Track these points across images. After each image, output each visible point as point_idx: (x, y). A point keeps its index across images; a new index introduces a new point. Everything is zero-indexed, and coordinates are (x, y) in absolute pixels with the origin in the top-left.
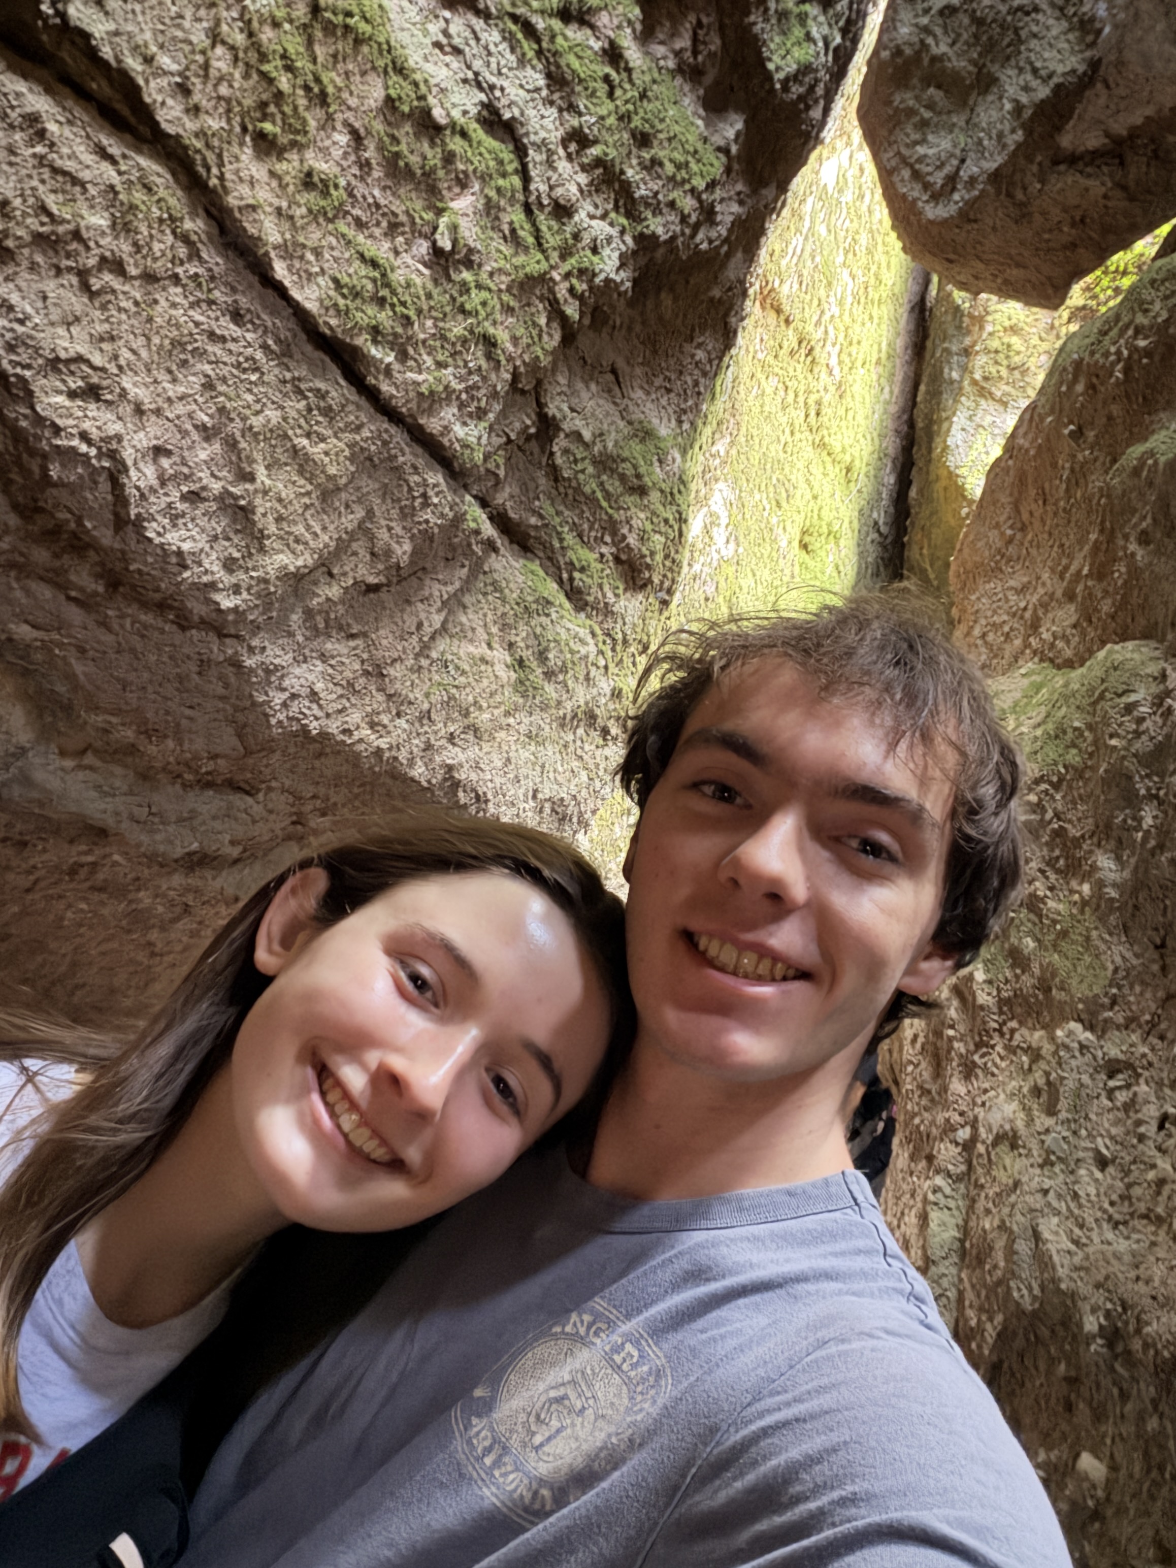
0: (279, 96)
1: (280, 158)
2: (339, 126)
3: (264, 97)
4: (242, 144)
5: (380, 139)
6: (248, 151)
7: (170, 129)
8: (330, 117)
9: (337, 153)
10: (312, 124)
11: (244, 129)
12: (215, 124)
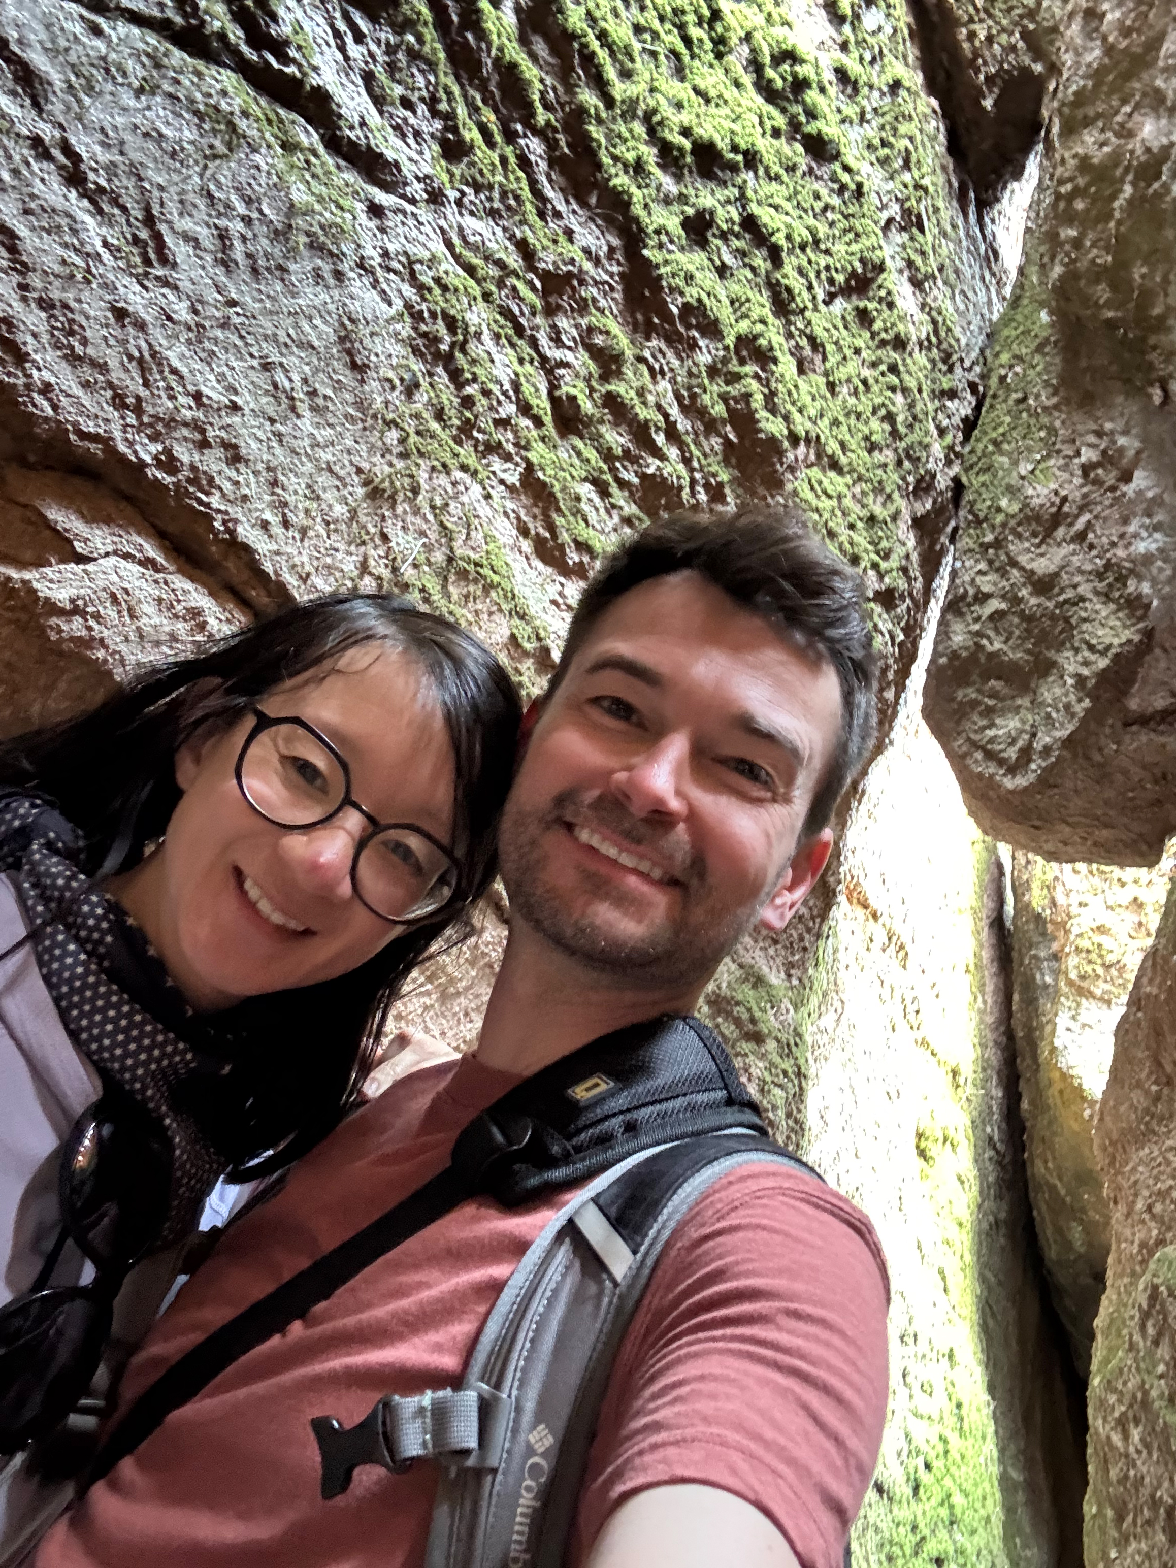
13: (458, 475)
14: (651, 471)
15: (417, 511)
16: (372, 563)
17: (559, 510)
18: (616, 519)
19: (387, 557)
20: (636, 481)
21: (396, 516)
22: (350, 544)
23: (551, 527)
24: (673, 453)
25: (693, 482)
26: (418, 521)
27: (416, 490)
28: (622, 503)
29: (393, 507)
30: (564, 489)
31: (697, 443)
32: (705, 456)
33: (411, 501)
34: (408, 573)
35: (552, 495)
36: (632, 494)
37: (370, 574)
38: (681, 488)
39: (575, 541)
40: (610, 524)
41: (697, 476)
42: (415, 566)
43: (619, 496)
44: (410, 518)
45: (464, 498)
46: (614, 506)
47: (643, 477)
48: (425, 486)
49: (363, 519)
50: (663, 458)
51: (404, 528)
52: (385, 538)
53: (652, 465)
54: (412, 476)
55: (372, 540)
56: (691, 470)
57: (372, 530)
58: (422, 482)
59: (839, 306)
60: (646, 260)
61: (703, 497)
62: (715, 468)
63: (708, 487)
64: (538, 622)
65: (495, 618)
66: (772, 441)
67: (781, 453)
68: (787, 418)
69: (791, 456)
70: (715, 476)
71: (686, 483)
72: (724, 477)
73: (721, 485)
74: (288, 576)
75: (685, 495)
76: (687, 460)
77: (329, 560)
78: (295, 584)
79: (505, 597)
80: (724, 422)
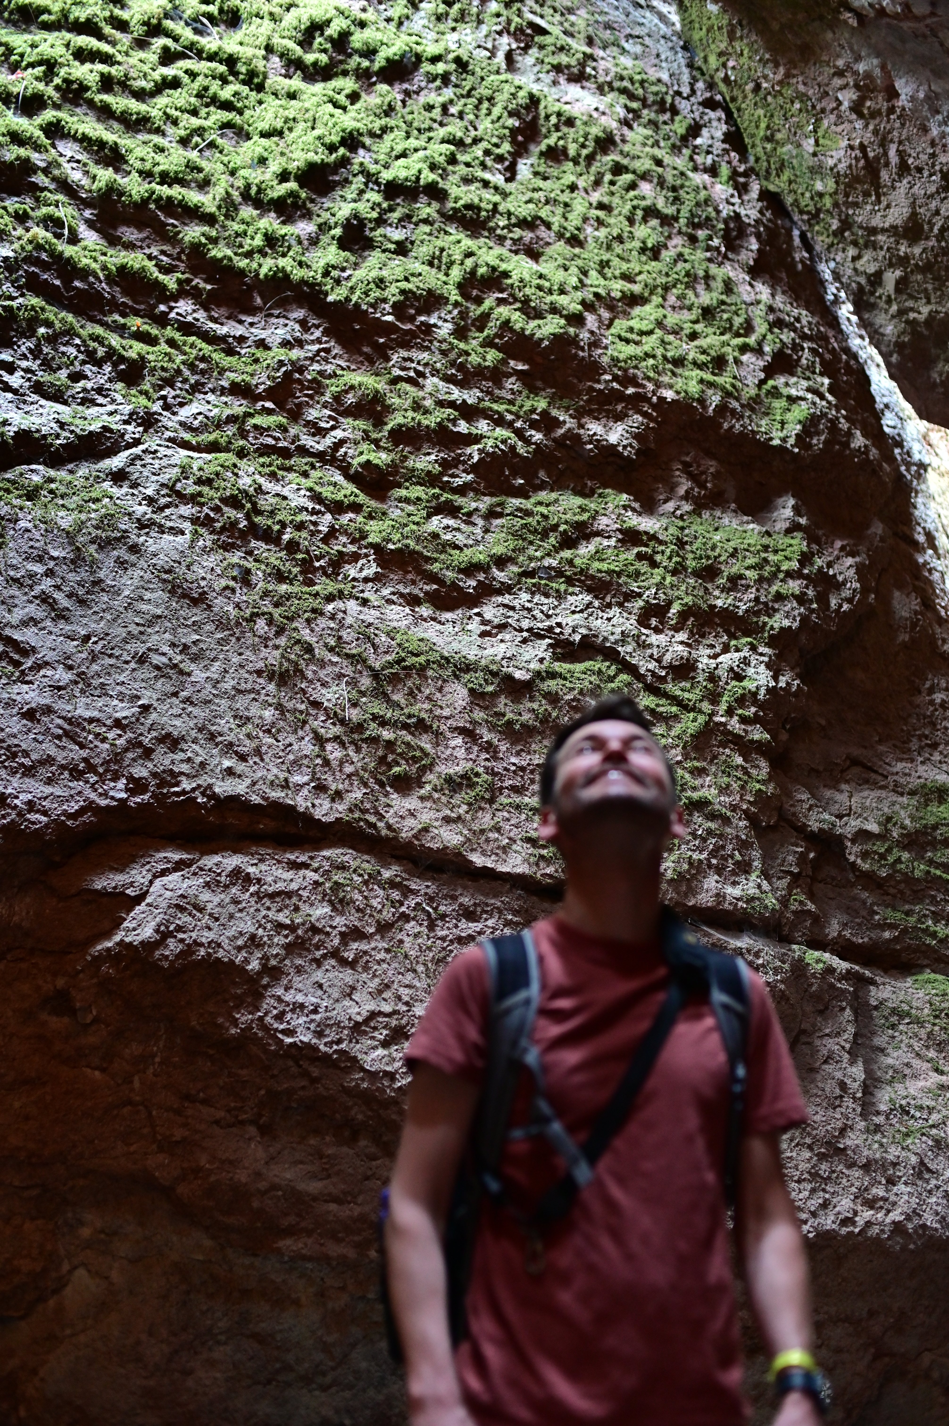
0: (390, 745)
1: (421, 785)
2: (449, 735)
3: (380, 753)
4: (387, 795)
5: (487, 721)
6: (395, 796)
7: (331, 819)
8: (438, 734)
9: (461, 753)
10: (428, 747)
11: (382, 785)
12: (358, 794)
13: (330, 607)
14: (476, 458)
15: (322, 664)
16: (322, 731)
17: (428, 560)
18: (481, 522)
19: (329, 717)
20: (470, 477)
21: (311, 682)
22: (295, 732)
23: (433, 578)
24: (482, 426)
25: (519, 433)
26: (329, 669)
27: (309, 649)
28: (473, 505)
29: (304, 677)
30: (418, 540)
31: (496, 400)
32: (511, 402)
33: (313, 659)
34: (354, 715)
35: (414, 552)
36: (477, 492)
37: (328, 740)
38: (513, 447)
40: (478, 531)
41: (519, 424)
42: (355, 705)
43: (468, 503)
44: (322, 673)
45: (349, 620)
46: (470, 514)
47: (474, 469)
48: (312, 640)
49: (290, 705)
50: (477, 439)
51: (325, 684)
52: (316, 704)
53: (474, 453)
54: (298, 642)
55: (308, 714)
56: (510, 425)
57: (303, 707)
58: (308, 638)
59: (524, 169)
60: (336, 303)
61: (538, 436)
62: (528, 405)
63: (534, 425)
64: (483, 662)
65: (446, 689)
66: (557, 339)
67: (574, 341)
68: (554, 310)
69: (585, 335)
70: (533, 411)
71: (514, 439)
72: (542, 404)
73: (545, 413)
74: (273, 794)
75: (521, 449)
76: (499, 421)
77: (291, 757)
78: (283, 794)
79: (441, 666)
80: (504, 362)
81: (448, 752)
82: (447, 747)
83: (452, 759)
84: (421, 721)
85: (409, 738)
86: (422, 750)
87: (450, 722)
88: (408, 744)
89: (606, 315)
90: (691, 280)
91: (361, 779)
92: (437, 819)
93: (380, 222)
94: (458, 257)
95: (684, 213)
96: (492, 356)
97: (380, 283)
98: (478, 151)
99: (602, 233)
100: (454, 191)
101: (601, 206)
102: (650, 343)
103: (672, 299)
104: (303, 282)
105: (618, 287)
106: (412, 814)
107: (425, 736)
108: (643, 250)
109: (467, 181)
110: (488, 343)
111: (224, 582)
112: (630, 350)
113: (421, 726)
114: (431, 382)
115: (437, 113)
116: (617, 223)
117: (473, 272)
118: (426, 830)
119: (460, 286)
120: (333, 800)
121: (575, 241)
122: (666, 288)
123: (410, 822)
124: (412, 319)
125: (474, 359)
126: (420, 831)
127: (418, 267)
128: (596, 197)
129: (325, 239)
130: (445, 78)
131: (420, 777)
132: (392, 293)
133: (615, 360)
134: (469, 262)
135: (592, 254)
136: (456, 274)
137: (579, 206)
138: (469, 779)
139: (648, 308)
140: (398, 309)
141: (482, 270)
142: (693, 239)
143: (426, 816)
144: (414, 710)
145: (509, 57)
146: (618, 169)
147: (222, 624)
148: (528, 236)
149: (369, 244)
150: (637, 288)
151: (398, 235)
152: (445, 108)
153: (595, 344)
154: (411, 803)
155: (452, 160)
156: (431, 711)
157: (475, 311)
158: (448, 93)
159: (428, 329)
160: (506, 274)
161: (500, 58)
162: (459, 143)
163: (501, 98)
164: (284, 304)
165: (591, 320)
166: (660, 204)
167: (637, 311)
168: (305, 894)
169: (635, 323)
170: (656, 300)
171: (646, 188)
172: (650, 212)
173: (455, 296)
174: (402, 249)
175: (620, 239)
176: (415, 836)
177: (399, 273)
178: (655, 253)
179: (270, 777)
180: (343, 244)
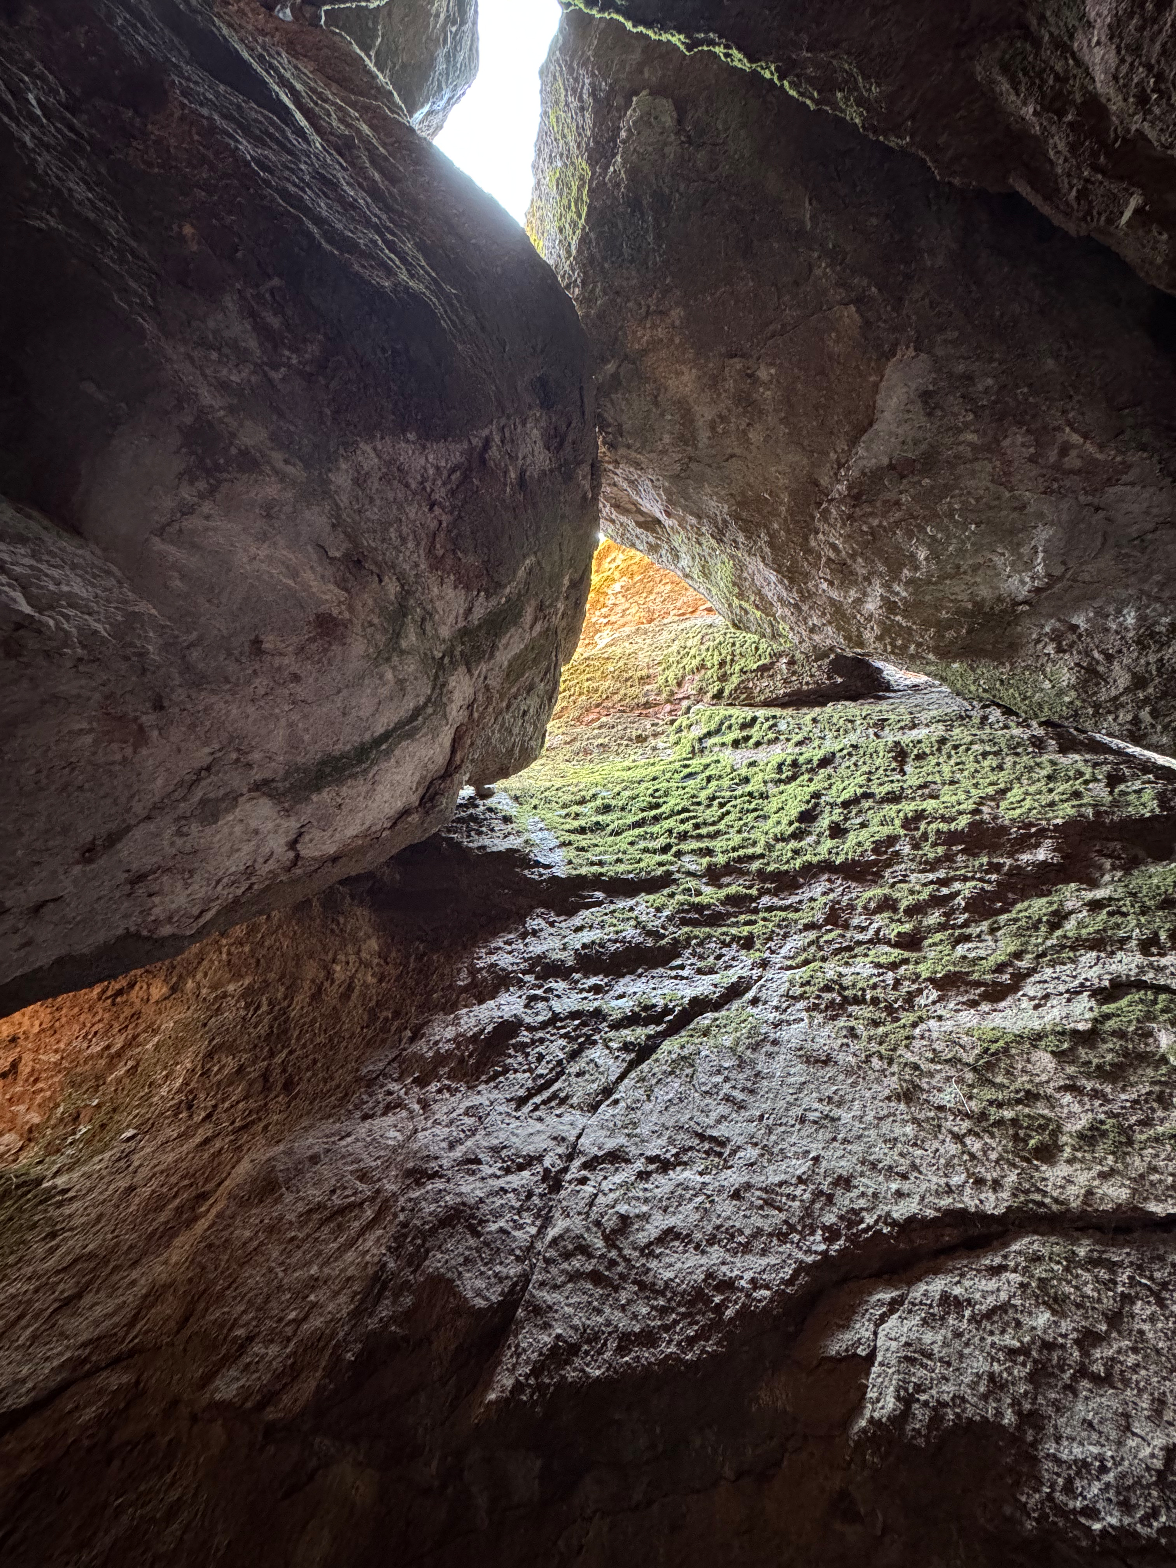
13: (917, 1031)
14: (963, 904)
15: (931, 1075)
16: (956, 1129)
17: (968, 974)
18: (989, 938)
19: (956, 1116)
20: (966, 915)
21: (929, 1092)
23: (978, 984)
24: (957, 886)
25: (981, 880)
26: (938, 1077)
27: (916, 1067)
28: (978, 930)
29: (922, 1090)
30: (955, 964)
31: (957, 869)
32: (966, 867)
33: (923, 1074)
34: (973, 1107)
35: (956, 973)
36: (976, 921)
38: (982, 889)
39: (994, 972)
40: (991, 943)
41: (978, 875)
42: (970, 1098)
43: (974, 930)
44: (934, 1082)
45: (935, 1035)
46: (979, 936)
47: (965, 910)
49: (922, 1116)
50: (958, 893)
51: (940, 1090)
52: (941, 1108)
53: (960, 901)
54: (906, 1064)
56: (973, 878)
57: (932, 1114)
58: (912, 1059)
59: (908, 769)
60: (841, 864)
61: (994, 877)
62: (977, 863)
63: (987, 872)
64: (1048, 1028)
65: (1033, 1059)
66: (971, 825)
67: (982, 821)
68: (960, 813)
69: (986, 817)
70: (982, 865)
71: (980, 885)
72: (985, 860)
73: (989, 863)
74: (943, 1203)
75: (987, 887)
76: (965, 879)
77: (942, 1161)
78: (950, 1200)
79: (1018, 1043)
80: (949, 849)
81: (1066, 1110)
82: (1062, 1107)
83: (1071, 1115)
84: (1028, 1092)
85: (1027, 1110)
86: (1043, 1116)
87: (1051, 1084)
88: (1029, 1116)
89: (993, 804)
90: (1030, 769)
91: (1008, 1161)
92: (1094, 1179)
93: (846, 819)
94: (894, 815)
95: (1003, 746)
96: (940, 850)
97: (859, 844)
98: (881, 771)
99: (966, 773)
100: (877, 791)
101: (957, 764)
102: (1027, 803)
103: (1025, 782)
104: (819, 862)
105: (991, 790)
106: (1069, 1181)
107: (1039, 1104)
108: (993, 770)
109: (881, 785)
110: (934, 845)
111: (839, 1042)
112: (1018, 812)
113: (1031, 1097)
114: (913, 877)
115: (853, 768)
116: (971, 766)
117: (906, 818)
118: (1090, 1193)
119: (903, 827)
120: (995, 1191)
121: (952, 783)
122: (1018, 779)
123: (1072, 1190)
124: (886, 852)
125: (931, 856)
126: (1085, 1196)
127: (876, 829)
128: (952, 762)
129: (823, 839)
130: (850, 754)
131: (1055, 1142)
132: (868, 846)
133: (1013, 820)
134: (901, 815)
135: (966, 784)
136: (897, 822)
137: (946, 769)
138: (1097, 1129)
139: (1014, 791)
140: (875, 851)
141: (910, 815)
142: (1017, 754)
143: (1083, 1178)
144: (1017, 1085)
145: (876, 734)
146: (956, 747)
147: (849, 1073)
148: (926, 791)
149: (846, 831)
150: (1002, 786)
151: (859, 820)
152: (855, 765)
153: (995, 818)
154: (1062, 1170)
155: (869, 780)
156: (1031, 1081)
157: (918, 834)
158: (854, 759)
159: (897, 853)
160: (924, 810)
161: (872, 736)
162: (870, 773)
163: (881, 749)
164: (815, 876)
165: (985, 809)
166: (988, 749)
167: (1009, 794)
168: (1017, 1302)
169: (1012, 800)
170: (1016, 786)
171: (975, 747)
172: (985, 755)
173: (902, 832)
174: (863, 825)
175: (976, 771)
176: (1084, 1203)
177: (867, 835)
178: (1000, 768)
179: (934, 1187)
180: (832, 837)
